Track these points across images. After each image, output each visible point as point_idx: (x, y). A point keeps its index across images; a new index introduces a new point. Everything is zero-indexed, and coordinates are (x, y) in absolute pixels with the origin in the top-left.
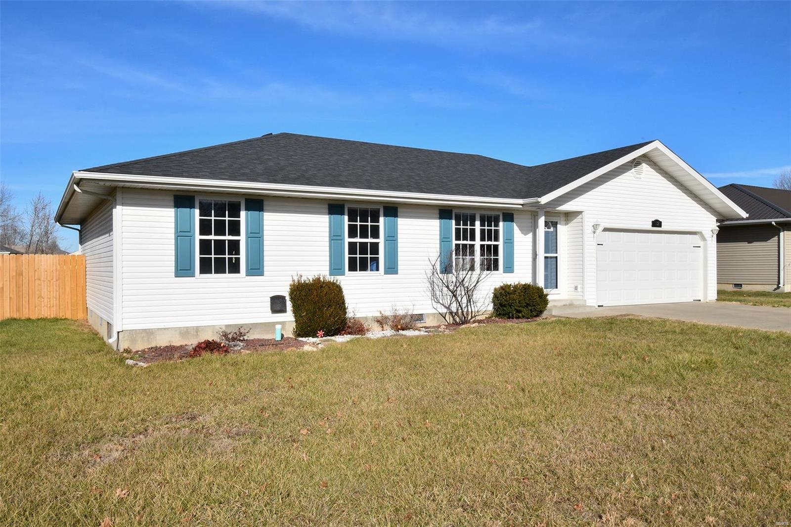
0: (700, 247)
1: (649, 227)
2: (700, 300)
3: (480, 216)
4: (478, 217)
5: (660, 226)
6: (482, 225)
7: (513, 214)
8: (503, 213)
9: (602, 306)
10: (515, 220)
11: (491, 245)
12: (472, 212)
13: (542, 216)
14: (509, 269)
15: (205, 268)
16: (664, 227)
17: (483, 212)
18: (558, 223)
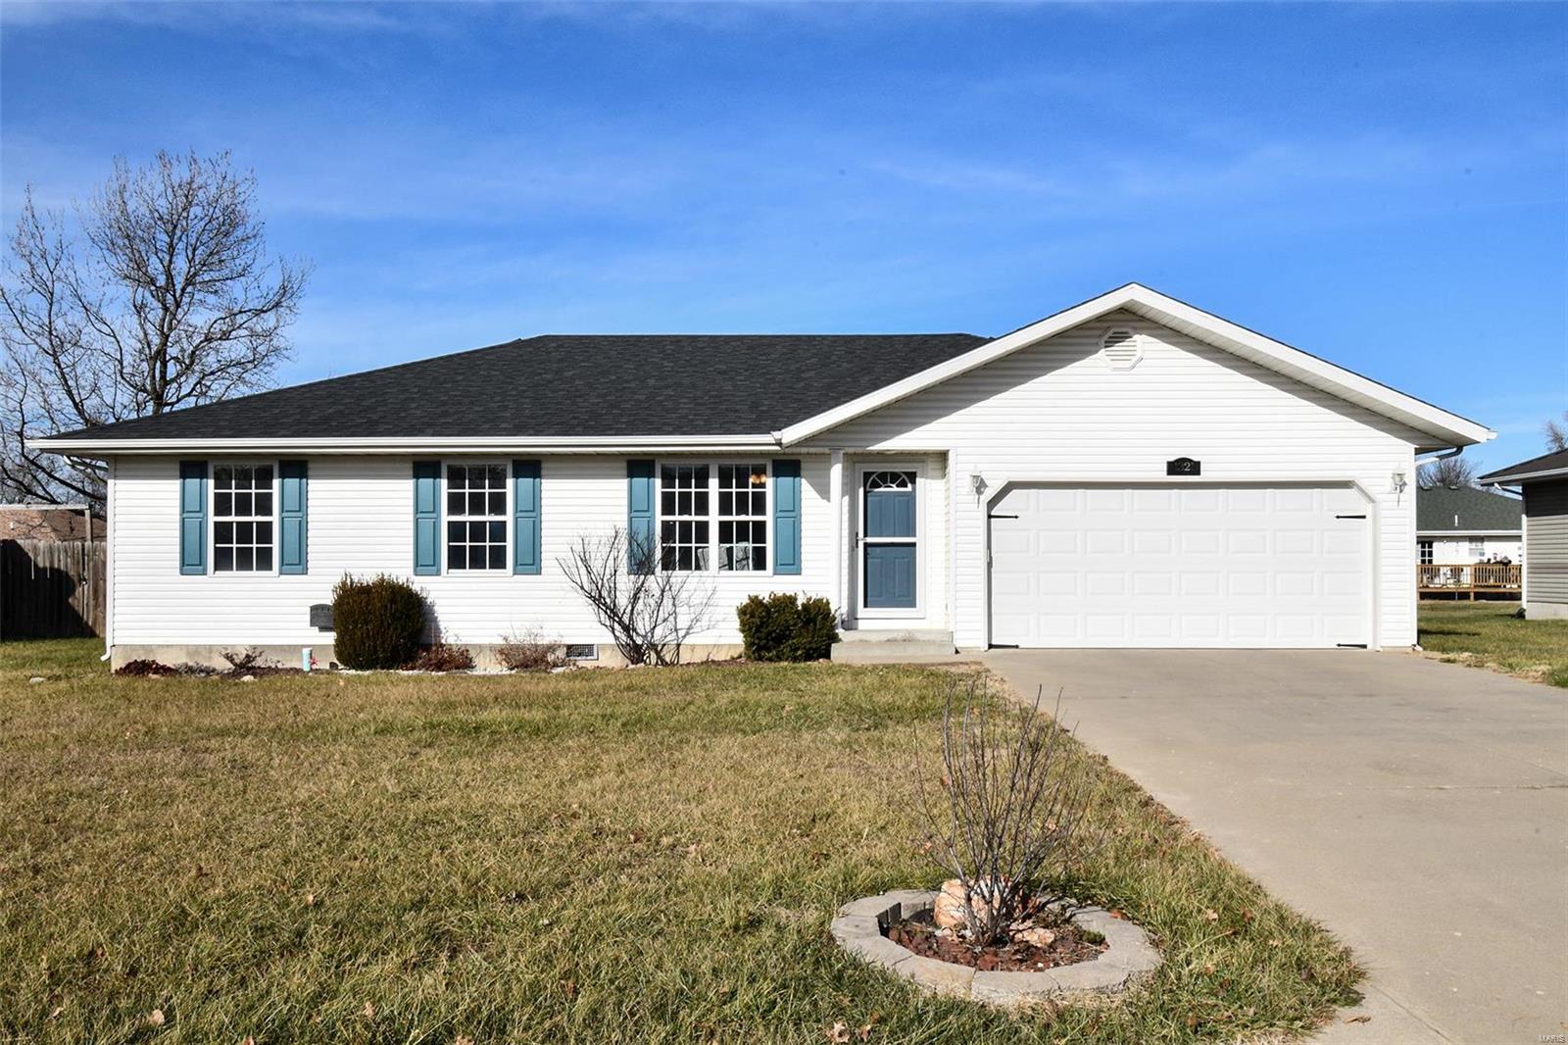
0: (1364, 517)
1: (1162, 476)
2: (1365, 646)
3: (719, 468)
4: (714, 470)
5: (1198, 473)
6: (724, 482)
7: (799, 461)
8: (774, 461)
9: (1017, 647)
10: (802, 473)
11: (748, 522)
12: (700, 462)
13: (839, 462)
14: (791, 564)
15: (223, 561)
16: (1205, 476)
17: (727, 462)
18: (918, 474)
